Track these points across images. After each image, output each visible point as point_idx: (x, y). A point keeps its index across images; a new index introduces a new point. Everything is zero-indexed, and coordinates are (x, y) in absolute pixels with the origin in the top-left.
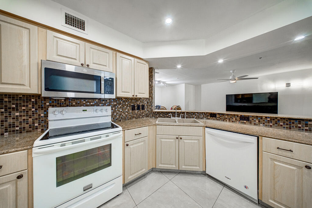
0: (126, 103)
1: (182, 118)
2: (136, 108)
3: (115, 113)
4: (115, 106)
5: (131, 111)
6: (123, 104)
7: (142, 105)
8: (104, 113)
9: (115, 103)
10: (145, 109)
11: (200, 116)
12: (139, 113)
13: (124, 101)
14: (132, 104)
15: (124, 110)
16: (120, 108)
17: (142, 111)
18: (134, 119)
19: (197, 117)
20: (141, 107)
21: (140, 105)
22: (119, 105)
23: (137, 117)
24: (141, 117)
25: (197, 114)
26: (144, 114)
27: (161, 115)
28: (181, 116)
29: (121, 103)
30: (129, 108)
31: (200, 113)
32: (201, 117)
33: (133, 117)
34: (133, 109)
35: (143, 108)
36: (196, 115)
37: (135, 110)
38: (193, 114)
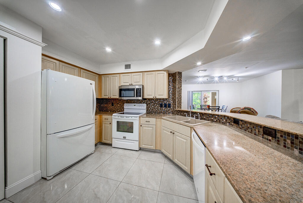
0: (156, 102)
1: (196, 119)
2: (163, 106)
3: (149, 108)
4: (149, 104)
5: (159, 108)
6: (154, 103)
7: (168, 104)
8: (143, 108)
9: (150, 102)
10: (171, 107)
11: (221, 120)
12: (166, 110)
13: (155, 101)
14: (160, 103)
15: (155, 106)
16: (152, 105)
17: (168, 109)
18: (162, 114)
19: (217, 120)
20: (167, 106)
21: (166, 104)
22: (152, 103)
23: (164, 113)
24: (167, 113)
25: (217, 116)
26: (170, 111)
27: (182, 114)
28: (195, 116)
29: (153, 102)
30: (158, 105)
31: (221, 116)
32: (223, 122)
33: (161, 112)
34: (161, 106)
35: (169, 106)
36: (215, 118)
37: (162, 107)
38: (212, 116)
